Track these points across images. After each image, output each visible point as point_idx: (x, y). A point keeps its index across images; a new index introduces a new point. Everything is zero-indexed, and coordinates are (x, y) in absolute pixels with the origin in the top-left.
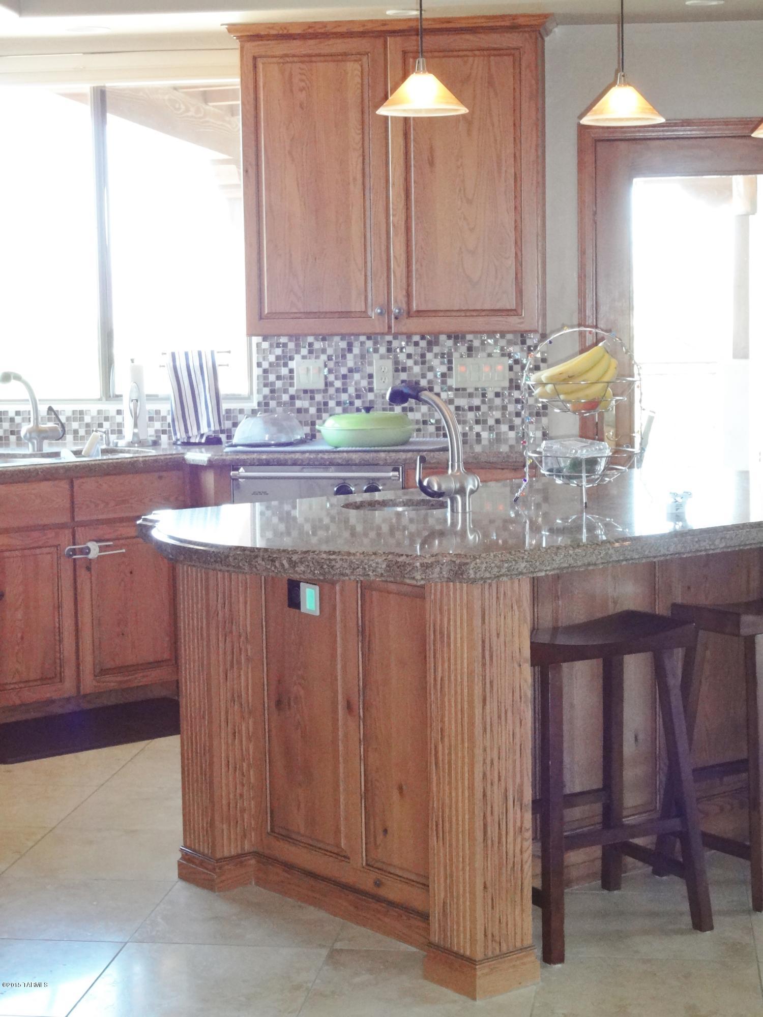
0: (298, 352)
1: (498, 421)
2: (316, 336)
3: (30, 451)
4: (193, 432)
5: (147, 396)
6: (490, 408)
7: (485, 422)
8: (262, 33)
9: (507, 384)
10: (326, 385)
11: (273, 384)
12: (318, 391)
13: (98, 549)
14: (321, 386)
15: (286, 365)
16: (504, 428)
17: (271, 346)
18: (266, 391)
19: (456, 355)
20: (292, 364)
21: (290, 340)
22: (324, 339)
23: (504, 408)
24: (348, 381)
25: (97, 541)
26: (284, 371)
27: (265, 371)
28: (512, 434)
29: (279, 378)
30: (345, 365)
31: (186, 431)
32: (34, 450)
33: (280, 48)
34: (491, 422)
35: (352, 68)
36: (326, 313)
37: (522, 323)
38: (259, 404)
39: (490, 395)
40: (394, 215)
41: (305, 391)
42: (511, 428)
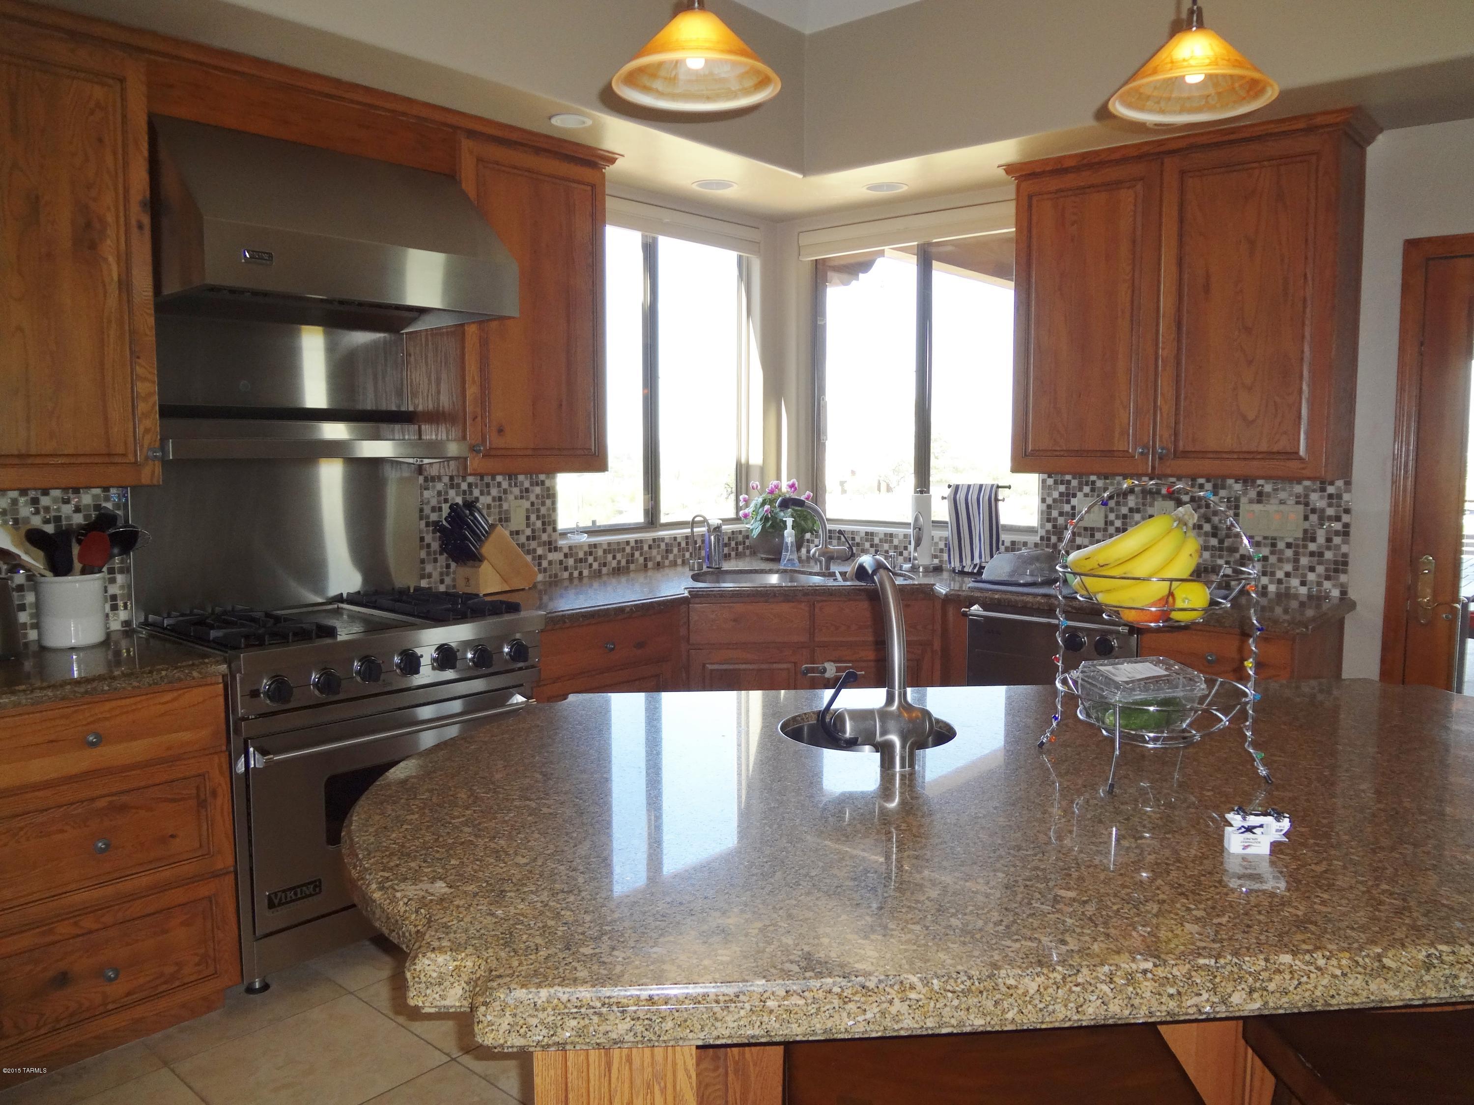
0: (1081, 490)
1: (1288, 575)
2: (1099, 476)
3: (817, 569)
4: (967, 562)
5: (933, 522)
6: (1280, 560)
7: (1273, 574)
8: (1038, 170)
9: (1300, 535)
10: (1106, 523)
11: (1055, 519)
12: (1099, 530)
13: (834, 670)
14: (1101, 525)
15: (1068, 502)
16: (1295, 582)
17: (1056, 482)
18: (1049, 526)
19: (1244, 500)
20: (1074, 501)
21: (1074, 478)
22: (1106, 478)
23: (1296, 561)
24: (1128, 520)
25: (834, 662)
26: (1067, 508)
27: (1049, 507)
28: (1303, 590)
29: (1061, 514)
30: (1125, 504)
31: (961, 560)
32: (821, 569)
33: (1054, 184)
34: (1280, 574)
35: (1127, 197)
36: (1088, 451)
37: (1303, 469)
38: (1042, 538)
39: (1281, 545)
40: (1163, 349)
41: (1086, 529)
42: (1303, 583)
